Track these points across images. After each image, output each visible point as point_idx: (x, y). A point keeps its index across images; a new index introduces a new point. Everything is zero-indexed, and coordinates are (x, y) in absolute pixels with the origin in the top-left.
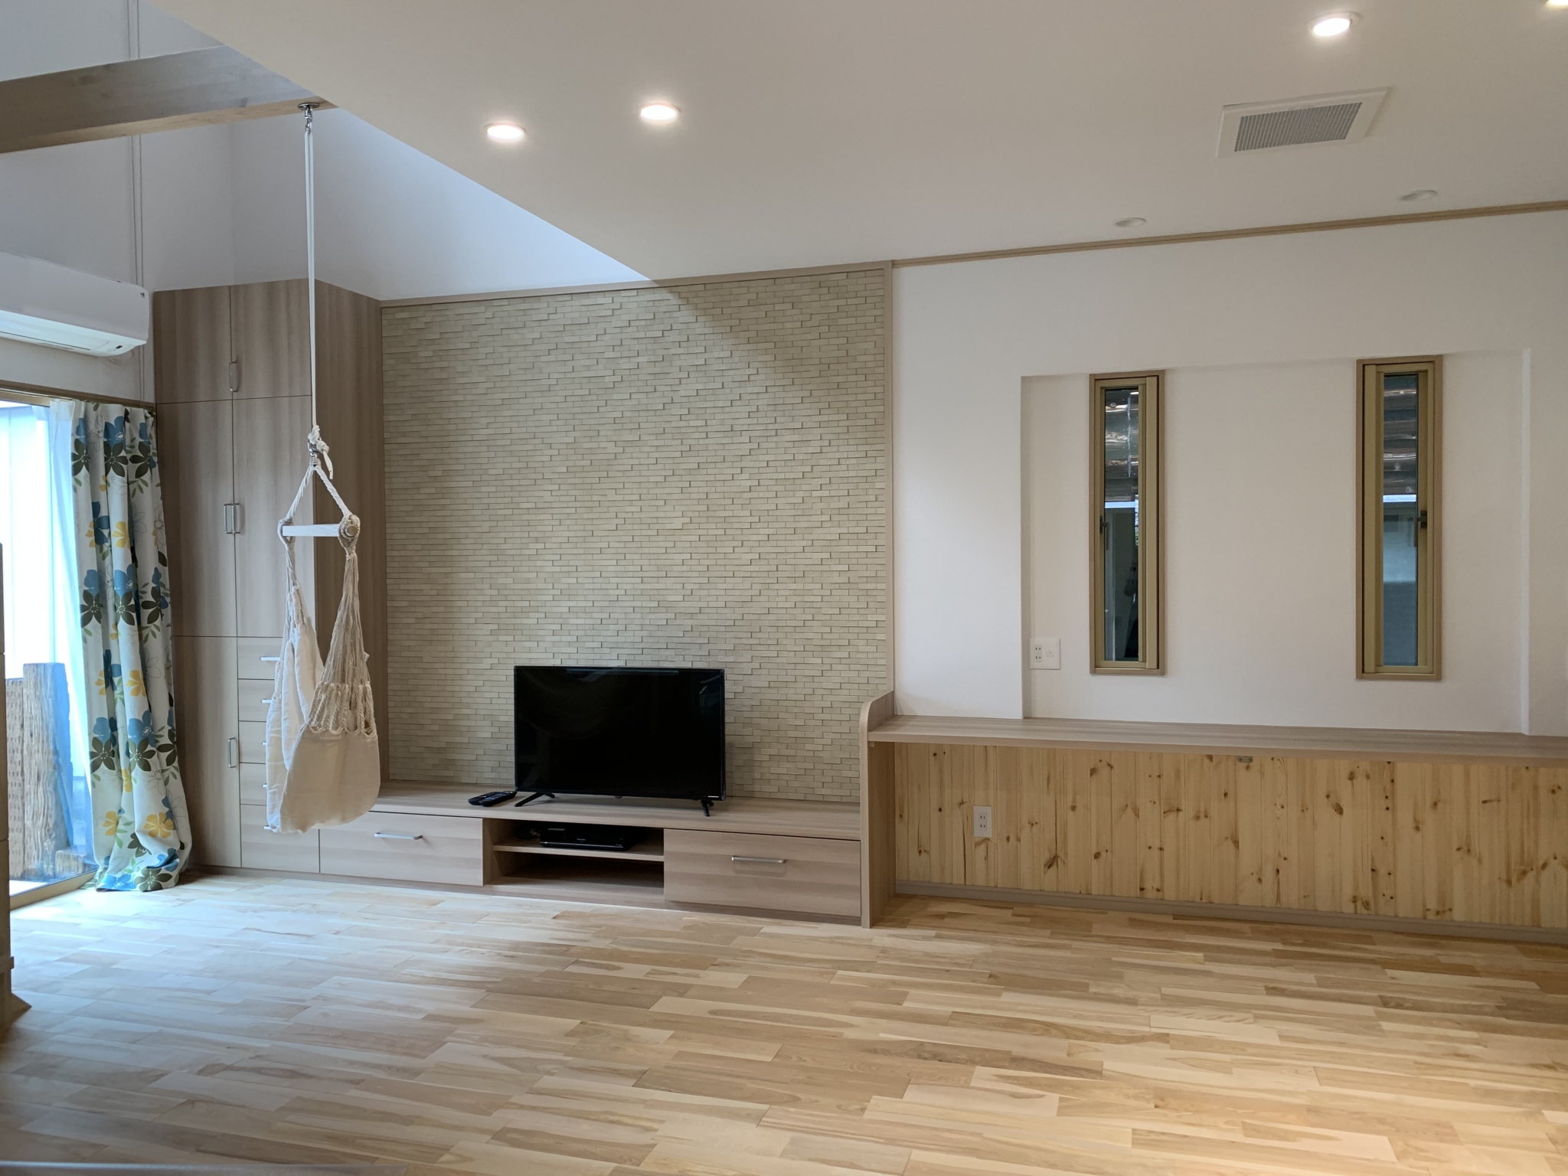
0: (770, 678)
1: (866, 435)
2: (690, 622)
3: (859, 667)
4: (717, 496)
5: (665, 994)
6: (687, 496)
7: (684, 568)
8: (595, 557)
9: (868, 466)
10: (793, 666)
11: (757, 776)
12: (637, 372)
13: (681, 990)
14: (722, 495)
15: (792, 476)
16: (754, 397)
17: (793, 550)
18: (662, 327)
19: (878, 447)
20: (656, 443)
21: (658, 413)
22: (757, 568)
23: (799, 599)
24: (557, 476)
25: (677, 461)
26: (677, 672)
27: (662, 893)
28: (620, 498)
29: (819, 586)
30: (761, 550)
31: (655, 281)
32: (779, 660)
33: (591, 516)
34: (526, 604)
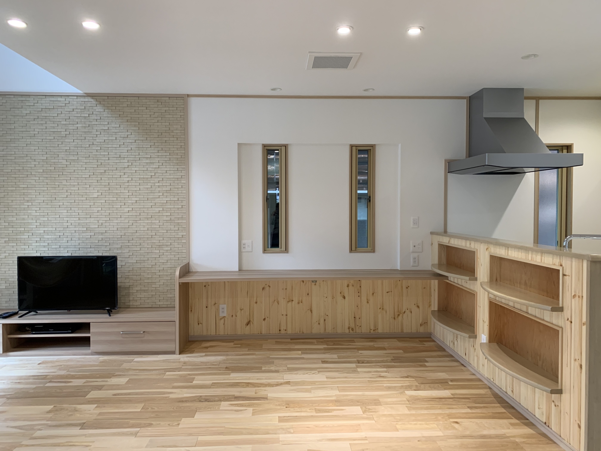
0: (137, 259)
1: (178, 162)
2: (101, 236)
3: (174, 253)
4: (113, 184)
5: (92, 390)
6: (100, 184)
7: (98, 214)
8: (57, 209)
9: (178, 174)
10: (147, 254)
11: (131, 299)
12: (76, 131)
13: (99, 388)
14: (115, 184)
15: (147, 177)
16: (130, 144)
17: (147, 207)
18: (88, 113)
19: (182, 167)
20: (85, 161)
21: (86, 148)
22: (131, 214)
23: (150, 226)
24: (38, 173)
25: (95, 169)
26: (96, 257)
27: (90, 349)
28: (69, 184)
29: (158, 221)
30: (133, 207)
31: (85, 93)
32: (141, 252)
33: (54, 191)
34: (23, 229)
